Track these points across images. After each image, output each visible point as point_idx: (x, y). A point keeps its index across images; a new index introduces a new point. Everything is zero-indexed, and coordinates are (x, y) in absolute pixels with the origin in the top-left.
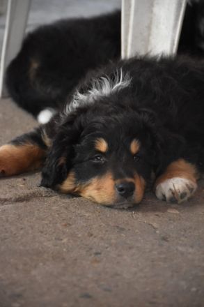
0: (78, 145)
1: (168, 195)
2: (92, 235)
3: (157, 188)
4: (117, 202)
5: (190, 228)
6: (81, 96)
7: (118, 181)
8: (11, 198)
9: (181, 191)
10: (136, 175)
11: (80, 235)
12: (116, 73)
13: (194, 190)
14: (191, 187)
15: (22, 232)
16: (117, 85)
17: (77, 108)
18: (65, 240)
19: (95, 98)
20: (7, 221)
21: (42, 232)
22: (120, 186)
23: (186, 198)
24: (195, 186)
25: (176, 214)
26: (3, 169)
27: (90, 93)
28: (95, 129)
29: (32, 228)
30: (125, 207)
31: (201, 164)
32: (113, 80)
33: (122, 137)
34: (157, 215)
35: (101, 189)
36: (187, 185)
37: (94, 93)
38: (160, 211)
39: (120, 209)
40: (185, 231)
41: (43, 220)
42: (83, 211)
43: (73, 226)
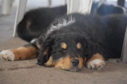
0: (53, 46)
1: (93, 66)
2: (63, 80)
3: (88, 64)
4: (72, 68)
5: (105, 79)
6: (54, 27)
7: (72, 59)
8: (25, 67)
9: (99, 65)
10: (80, 57)
11: (58, 80)
12: (69, 17)
13: (104, 65)
14: (103, 63)
15: (32, 78)
16: (69, 22)
17: (52, 31)
18: (52, 82)
19: (61, 27)
20: (25, 74)
21: (41, 79)
22: (73, 61)
23: (100, 68)
24: (104, 63)
25: (97, 74)
26: (20, 56)
27: (58, 26)
28: (60, 39)
29: (36, 77)
30: (75, 70)
31: (105, 56)
32: (68, 20)
33: (73, 41)
34: (89, 74)
35: (64, 63)
36: (101, 62)
37: (60, 25)
38: (90, 73)
39: (73, 71)
40: (103, 80)
41: (40, 74)
42: (57, 72)
43: (54, 77)
